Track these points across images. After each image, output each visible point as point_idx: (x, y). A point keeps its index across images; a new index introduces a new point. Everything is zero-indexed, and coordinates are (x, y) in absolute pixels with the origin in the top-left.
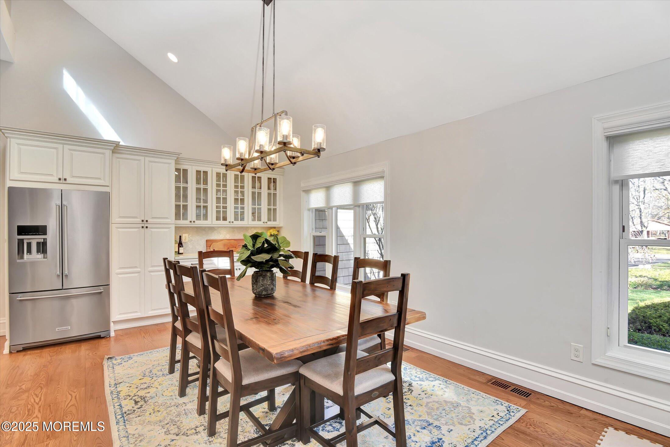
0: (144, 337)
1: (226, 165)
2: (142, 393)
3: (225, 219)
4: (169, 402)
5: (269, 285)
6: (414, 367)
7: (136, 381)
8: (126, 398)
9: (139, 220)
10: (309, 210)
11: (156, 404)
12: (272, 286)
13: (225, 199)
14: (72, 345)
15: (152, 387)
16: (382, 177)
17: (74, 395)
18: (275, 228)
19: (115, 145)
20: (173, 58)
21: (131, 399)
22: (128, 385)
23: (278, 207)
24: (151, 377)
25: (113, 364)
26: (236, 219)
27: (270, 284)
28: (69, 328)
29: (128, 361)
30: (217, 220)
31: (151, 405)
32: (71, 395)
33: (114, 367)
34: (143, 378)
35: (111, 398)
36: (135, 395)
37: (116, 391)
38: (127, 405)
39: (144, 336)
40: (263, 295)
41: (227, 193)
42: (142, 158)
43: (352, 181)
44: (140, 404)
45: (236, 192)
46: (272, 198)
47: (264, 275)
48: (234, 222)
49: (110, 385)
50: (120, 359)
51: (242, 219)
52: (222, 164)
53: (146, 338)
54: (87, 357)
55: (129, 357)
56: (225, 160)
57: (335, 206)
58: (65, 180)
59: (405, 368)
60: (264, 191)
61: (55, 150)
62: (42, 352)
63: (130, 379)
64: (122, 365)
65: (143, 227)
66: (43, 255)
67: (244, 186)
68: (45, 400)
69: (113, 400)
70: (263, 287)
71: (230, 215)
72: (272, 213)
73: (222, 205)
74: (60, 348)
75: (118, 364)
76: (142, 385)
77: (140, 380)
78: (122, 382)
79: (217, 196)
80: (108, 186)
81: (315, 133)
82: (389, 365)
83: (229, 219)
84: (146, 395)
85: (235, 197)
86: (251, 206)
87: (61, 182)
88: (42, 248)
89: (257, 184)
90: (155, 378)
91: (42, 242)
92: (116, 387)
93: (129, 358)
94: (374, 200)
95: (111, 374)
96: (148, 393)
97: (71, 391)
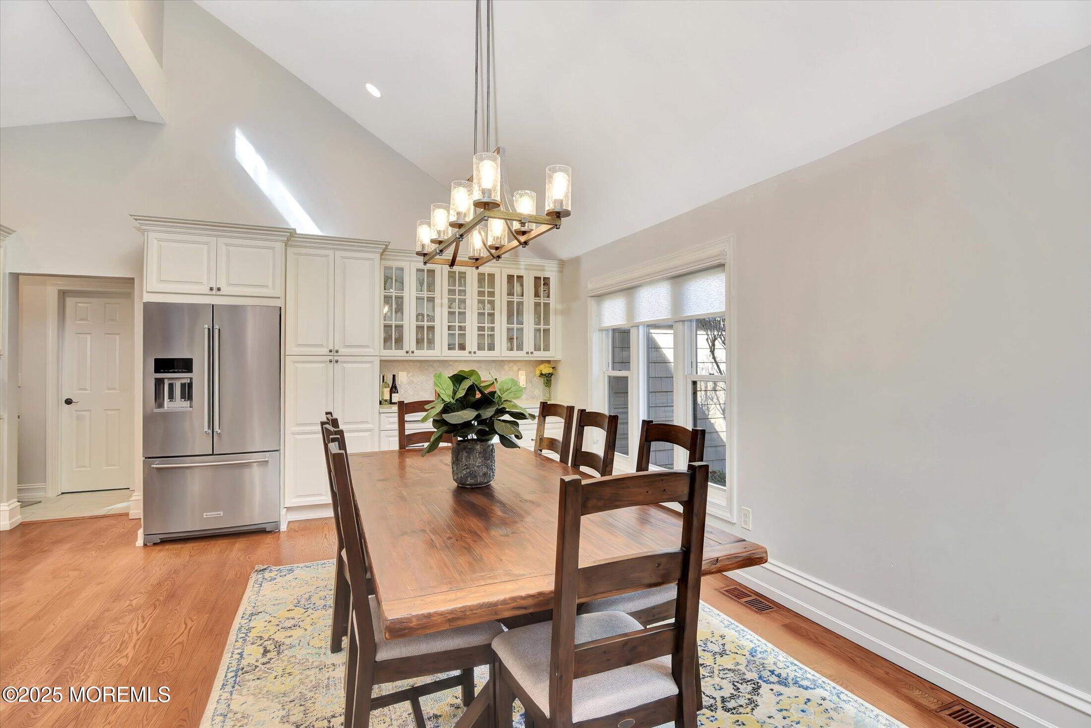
0: (325, 537)
1: (425, 255)
2: (280, 637)
3: (462, 347)
4: (313, 659)
5: (478, 466)
6: (774, 650)
7: (282, 613)
8: (256, 641)
9: (325, 351)
10: (601, 330)
11: (293, 660)
12: (485, 470)
13: (462, 314)
14: (224, 541)
15: (299, 626)
16: (721, 266)
17: (190, 624)
18: (549, 362)
19: (289, 234)
20: (373, 90)
21: (261, 645)
22: (268, 618)
23: (552, 327)
24: (305, 609)
25: (263, 579)
26: (480, 347)
27: (481, 466)
28: (222, 515)
29: (286, 575)
30: (449, 349)
31: (283, 661)
32: (186, 625)
33: (263, 585)
34: (294, 608)
35: (235, 637)
36: (270, 637)
37: (247, 628)
38: (251, 655)
39: (326, 535)
40: (468, 485)
41: (465, 303)
42: (330, 253)
43: (665, 276)
44: (269, 655)
45: (481, 302)
46: (542, 312)
47: (470, 449)
48: (477, 352)
49: (244, 615)
50: (277, 571)
51: (491, 347)
52: (418, 254)
53: (328, 538)
54: (236, 562)
55: (290, 568)
56: (423, 246)
57: (643, 323)
58: (219, 289)
59: (753, 648)
60: (529, 300)
61: (205, 247)
62: (183, 548)
63: (275, 608)
64: (276, 581)
65: (331, 361)
66: (189, 402)
67: (494, 292)
68: (150, 629)
69: (236, 642)
70: (468, 471)
71: (471, 342)
72: (543, 337)
73: (457, 324)
74: (208, 543)
75: (270, 578)
76: (287, 621)
77: (288, 611)
78: (261, 612)
79: (450, 310)
80: (279, 298)
81: (550, 182)
82: (667, 660)
83: (468, 348)
84: (284, 640)
85: (479, 311)
86: (505, 325)
87: (214, 292)
88: (187, 392)
89: (517, 288)
90: (310, 611)
91: (188, 384)
92: (250, 620)
93: (290, 570)
94: (707, 309)
95: (253, 595)
96: (289, 637)
97: (189, 618)
